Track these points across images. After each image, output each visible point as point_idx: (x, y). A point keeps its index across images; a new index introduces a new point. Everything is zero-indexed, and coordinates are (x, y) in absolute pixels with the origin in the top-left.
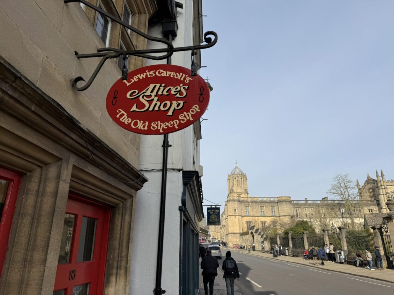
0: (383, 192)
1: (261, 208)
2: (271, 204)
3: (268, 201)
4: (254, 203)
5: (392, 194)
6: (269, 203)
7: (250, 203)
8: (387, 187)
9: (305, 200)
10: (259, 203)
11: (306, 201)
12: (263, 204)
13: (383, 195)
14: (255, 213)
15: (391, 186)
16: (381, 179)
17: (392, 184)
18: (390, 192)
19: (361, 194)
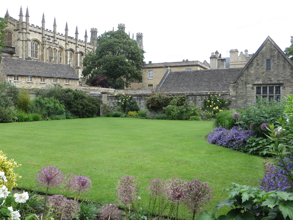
0: (23, 38)
8: (30, 32)
13: (23, 41)
16: (24, 20)
17: (35, 30)
18: (31, 40)
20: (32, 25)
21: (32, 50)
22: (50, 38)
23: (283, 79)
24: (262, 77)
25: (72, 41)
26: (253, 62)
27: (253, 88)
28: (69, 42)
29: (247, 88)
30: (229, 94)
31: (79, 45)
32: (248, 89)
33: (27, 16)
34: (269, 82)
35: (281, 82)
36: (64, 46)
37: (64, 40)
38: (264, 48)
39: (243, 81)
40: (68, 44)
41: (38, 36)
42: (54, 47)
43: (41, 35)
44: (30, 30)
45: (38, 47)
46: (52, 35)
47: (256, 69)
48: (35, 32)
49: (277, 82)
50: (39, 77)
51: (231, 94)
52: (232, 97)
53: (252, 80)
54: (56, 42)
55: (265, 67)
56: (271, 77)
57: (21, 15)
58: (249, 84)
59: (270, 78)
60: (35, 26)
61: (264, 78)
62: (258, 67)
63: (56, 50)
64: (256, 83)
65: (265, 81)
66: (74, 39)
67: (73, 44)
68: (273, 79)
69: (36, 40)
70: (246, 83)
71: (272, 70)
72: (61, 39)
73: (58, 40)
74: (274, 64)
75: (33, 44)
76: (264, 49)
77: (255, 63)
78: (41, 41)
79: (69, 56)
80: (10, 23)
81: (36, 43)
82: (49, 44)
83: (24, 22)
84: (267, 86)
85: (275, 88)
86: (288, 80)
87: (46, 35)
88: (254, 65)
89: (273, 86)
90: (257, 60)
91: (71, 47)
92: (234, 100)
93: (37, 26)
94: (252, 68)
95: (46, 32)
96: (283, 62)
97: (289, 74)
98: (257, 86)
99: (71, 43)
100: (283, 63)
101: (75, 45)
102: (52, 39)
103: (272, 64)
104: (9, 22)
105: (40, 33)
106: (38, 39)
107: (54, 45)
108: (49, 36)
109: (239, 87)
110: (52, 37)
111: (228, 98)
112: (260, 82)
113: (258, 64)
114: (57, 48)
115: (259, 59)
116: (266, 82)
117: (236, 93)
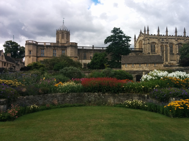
1: (54, 51)
4: (49, 48)
6: (60, 47)
7: (45, 47)
10: (53, 47)
11: (93, 47)
12: (56, 48)
13: (145, 44)
14: (49, 55)
16: (146, 33)
17: (153, 37)
18: (151, 43)
19: (136, 44)
20: (151, 35)
21: (151, 49)
22: (164, 39)
25: (180, 38)
28: (178, 39)
31: (186, 39)
33: (148, 30)
36: (174, 43)
37: (174, 39)
40: (177, 41)
42: (165, 45)
43: (157, 39)
44: (150, 38)
45: (156, 46)
46: (165, 37)
50: (138, 64)
54: (168, 41)
57: (145, 31)
60: (153, 35)
63: (167, 46)
66: (183, 36)
69: (153, 43)
72: (172, 39)
73: (169, 40)
75: (152, 45)
78: (157, 42)
79: (178, 48)
80: (142, 36)
81: (154, 44)
83: (146, 34)
87: (160, 38)
91: (180, 42)
93: (154, 35)
99: (180, 39)
101: (183, 40)
102: (165, 40)
105: (156, 38)
106: (155, 41)
107: (166, 43)
108: (163, 38)
110: (165, 38)
114: (167, 45)
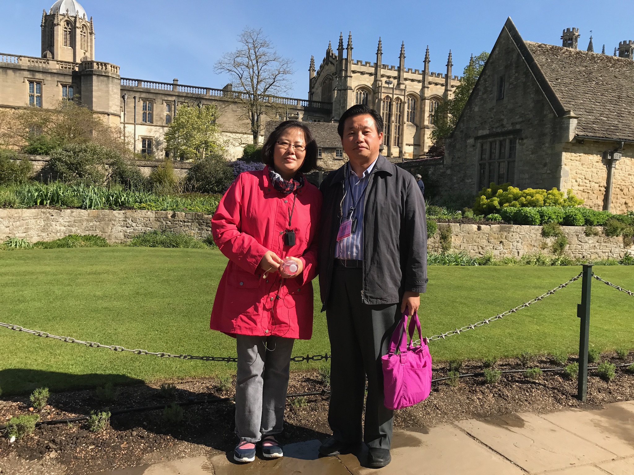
0: (341, 86)
1: (32, 89)
2: (62, 79)
3: (55, 71)
4: (10, 72)
5: (359, 92)
6: (56, 76)
8: (353, 75)
9: (172, 82)
10: (26, 74)
11: (175, 85)
12: (39, 76)
13: (341, 90)
14: (11, 99)
15: (359, 74)
17: (363, 69)
18: (356, 87)
19: (313, 88)
20: (358, 61)
22: (392, 79)
23: (521, 120)
24: (491, 120)
25: (438, 80)
26: (479, 87)
27: (474, 146)
28: (430, 83)
29: (467, 146)
30: (443, 162)
31: (453, 86)
32: (470, 149)
33: (350, 48)
34: (499, 130)
35: (518, 127)
36: (419, 92)
37: (419, 81)
38: (497, 49)
39: (462, 131)
40: (428, 88)
41: (368, 80)
42: (395, 96)
43: (373, 78)
44: (353, 72)
45: (369, 98)
46: (395, 74)
47: (482, 102)
48: (362, 73)
49: (511, 128)
51: (445, 163)
52: (447, 168)
53: (476, 127)
54: (402, 87)
55: (495, 94)
56: (502, 117)
57: (340, 49)
58: (469, 137)
59: (502, 120)
60: (364, 63)
61: (492, 121)
62: (485, 96)
63: (401, 100)
64: (481, 133)
65: (493, 128)
66: (443, 76)
67: (439, 86)
68: (505, 122)
69: (364, 88)
70: (468, 137)
71: (506, 99)
72: (413, 80)
73: (407, 82)
74: (510, 84)
75: (361, 93)
76: (496, 52)
77: (482, 89)
80: (332, 63)
81: (365, 92)
82: (386, 91)
83: (344, 59)
84: (495, 139)
85: (508, 141)
86: (529, 121)
87: (383, 76)
88: (480, 93)
89: (505, 137)
90: (485, 81)
91: (434, 93)
92: (449, 175)
94: (476, 100)
95: (383, 71)
96: (524, 76)
97: (532, 105)
98: (482, 141)
99: (436, 84)
100: (524, 80)
101: (444, 88)
102: (395, 82)
103: (507, 85)
104: (330, 61)
105: (371, 74)
106: (367, 84)
107: (398, 92)
108: (389, 77)
109: (458, 146)
110: (395, 78)
111: (441, 171)
112: (486, 132)
113: (485, 92)
115: (489, 76)
116: (494, 130)
117: (453, 158)
